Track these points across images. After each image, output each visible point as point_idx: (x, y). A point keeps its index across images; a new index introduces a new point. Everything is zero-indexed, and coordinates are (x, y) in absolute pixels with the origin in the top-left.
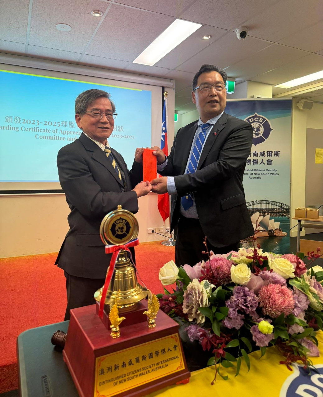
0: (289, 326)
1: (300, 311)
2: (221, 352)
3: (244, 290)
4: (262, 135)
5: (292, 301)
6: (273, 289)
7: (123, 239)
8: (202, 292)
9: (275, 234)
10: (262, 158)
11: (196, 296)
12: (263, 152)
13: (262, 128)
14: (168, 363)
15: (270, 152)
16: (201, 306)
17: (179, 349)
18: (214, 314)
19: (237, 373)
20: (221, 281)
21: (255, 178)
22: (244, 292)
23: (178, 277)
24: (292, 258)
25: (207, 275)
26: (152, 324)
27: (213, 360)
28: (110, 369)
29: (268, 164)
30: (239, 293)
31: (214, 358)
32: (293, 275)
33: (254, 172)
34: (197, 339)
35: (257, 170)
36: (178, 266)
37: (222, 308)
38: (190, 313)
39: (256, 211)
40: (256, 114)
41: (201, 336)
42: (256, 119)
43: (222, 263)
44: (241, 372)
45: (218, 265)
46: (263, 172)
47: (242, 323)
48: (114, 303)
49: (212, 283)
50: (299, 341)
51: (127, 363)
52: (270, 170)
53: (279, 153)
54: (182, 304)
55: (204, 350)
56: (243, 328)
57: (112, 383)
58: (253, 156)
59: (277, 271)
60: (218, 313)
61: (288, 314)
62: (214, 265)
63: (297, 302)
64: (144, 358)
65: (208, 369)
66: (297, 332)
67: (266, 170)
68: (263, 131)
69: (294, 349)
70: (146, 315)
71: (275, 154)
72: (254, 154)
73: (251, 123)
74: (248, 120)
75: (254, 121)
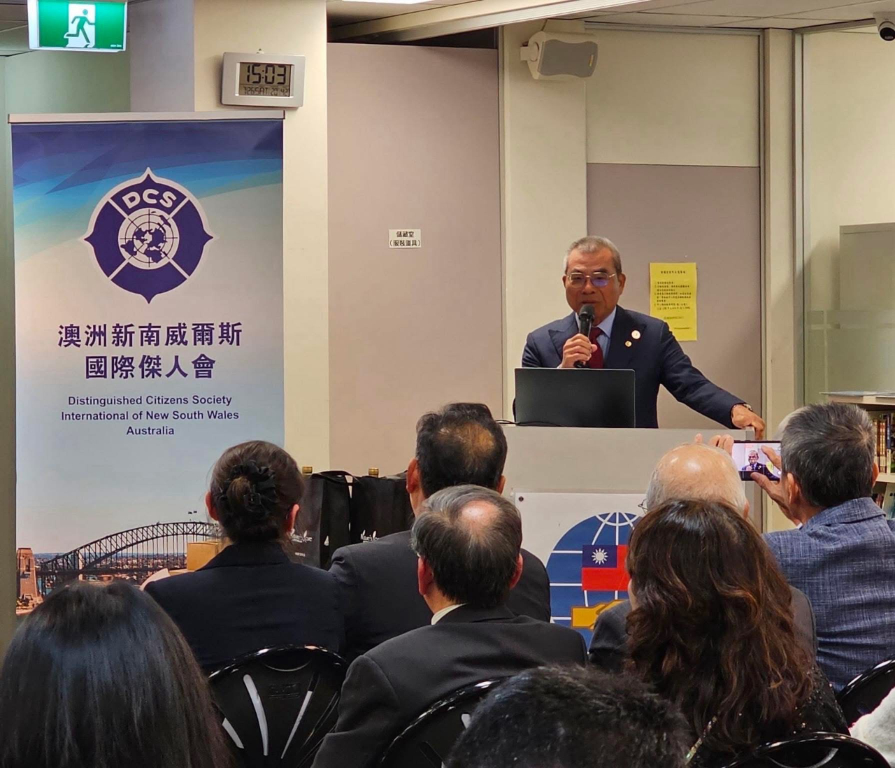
4: (173, 259)
10: (176, 349)
12: (180, 327)
13: (172, 232)
15: (203, 325)
21: (150, 431)
29: (197, 377)
33: (145, 407)
35: (159, 400)
39: (158, 564)
40: (149, 175)
42: (151, 196)
46: (181, 408)
52: (207, 401)
53: (238, 332)
58: (142, 345)
67: (191, 400)
68: (177, 241)
71: (224, 336)
72: (145, 334)
73: (129, 211)
74: (118, 198)
75: (143, 205)
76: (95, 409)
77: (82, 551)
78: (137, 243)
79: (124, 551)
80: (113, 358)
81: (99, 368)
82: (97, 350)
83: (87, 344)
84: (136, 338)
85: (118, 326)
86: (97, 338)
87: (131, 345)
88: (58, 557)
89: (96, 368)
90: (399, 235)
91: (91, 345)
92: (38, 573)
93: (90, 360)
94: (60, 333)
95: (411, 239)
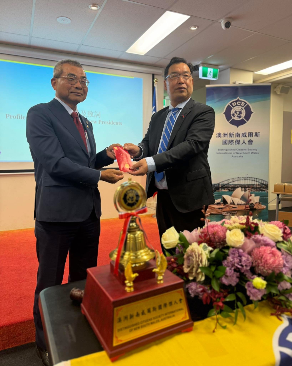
0: (278, 283)
1: (288, 270)
2: (221, 304)
3: (238, 251)
4: (244, 118)
5: (281, 260)
6: (265, 250)
7: (134, 207)
8: (201, 254)
9: (255, 207)
10: (244, 138)
11: (196, 257)
12: (245, 133)
13: (244, 111)
14: (175, 314)
15: (251, 133)
16: (201, 266)
17: (184, 302)
18: (213, 273)
19: (235, 323)
20: (217, 245)
21: (237, 157)
22: (238, 253)
23: (178, 242)
24: (279, 224)
25: (205, 239)
26: (160, 280)
27: (213, 312)
28: (126, 318)
29: (249, 144)
30: (234, 254)
31: (214, 310)
32: (281, 239)
33: (236, 151)
34: (197, 295)
35: (239, 150)
36: (178, 232)
37: (220, 267)
38: (191, 272)
39: (238, 186)
40: (238, 99)
41: (202, 291)
42: (239, 103)
43: (218, 229)
44: (238, 322)
45: (215, 231)
46: (245, 151)
47: (237, 280)
48: (128, 261)
49: (209, 245)
50: (287, 296)
51: (140, 312)
52: (251, 150)
53: (259, 134)
54: (183, 265)
55: (204, 303)
56: (238, 285)
57: (128, 330)
58: (236, 137)
59: (267, 235)
60: (217, 272)
61: (278, 272)
62: (211, 230)
63: (285, 262)
64: (154, 309)
65: (208, 319)
66: (285, 288)
67: (247, 150)
68: (245, 114)
69: (282, 303)
70: (154, 273)
71: (256, 135)
73: (233, 107)
74: (231, 104)
75: (237, 105)
76: (225, 152)
77: (221, 183)
78: (235, 114)
79: (230, 183)
80: (229, 140)
81: (226, 142)
82: (225, 138)
83: (223, 137)
84: (234, 136)
85: (230, 133)
86: (225, 136)
89: (225, 142)
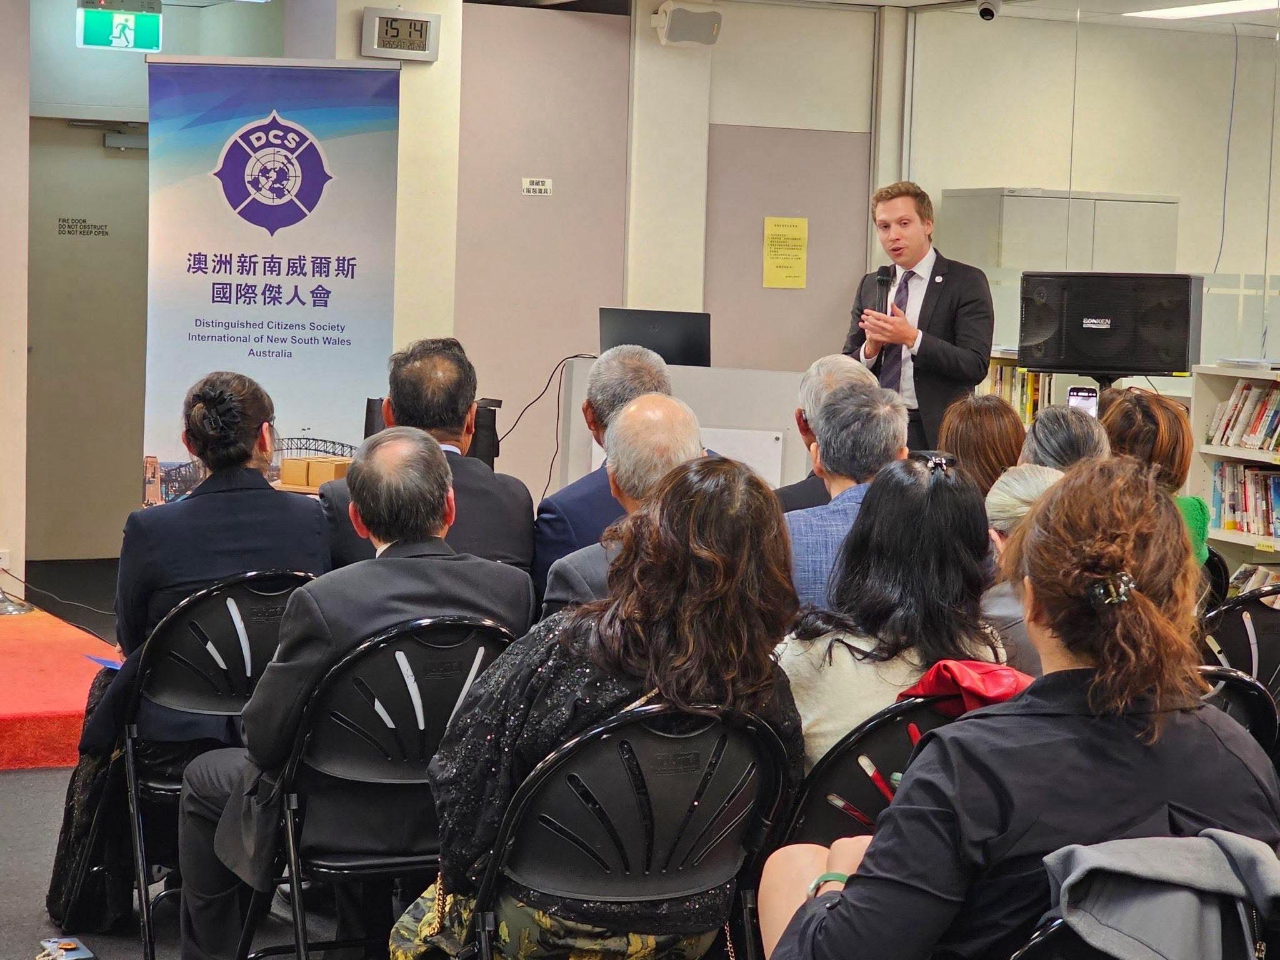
4: (296, 196)
10: (296, 279)
12: (300, 260)
13: (295, 171)
15: (321, 258)
21: (270, 353)
29: (314, 306)
33: (266, 332)
35: (279, 326)
40: (274, 117)
42: (276, 137)
46: (299, 333)
52: (322, 328)
53: (353, 265)
58: (265, 274)
67: (308, 326)
68: (299, 180)
71: (340, 269)
72: (267, 264)
73: (255, 150)
74: (245, 137)
75: (268, 144)
76: (220, 331)
78: (263, 180)
80: (238, 285)
81: (224, 294)
82: (223, 277)
83: (213, 272)
84: (260, 268)
85: (243, 256)
86: (223, 266)
87: (254, 274)
88: (181, 466)
90: (532, 183)
91: (218, 272)
92: (162, 481)
93: (216, 286)
94: (189, 260)
95: (543, 188)
